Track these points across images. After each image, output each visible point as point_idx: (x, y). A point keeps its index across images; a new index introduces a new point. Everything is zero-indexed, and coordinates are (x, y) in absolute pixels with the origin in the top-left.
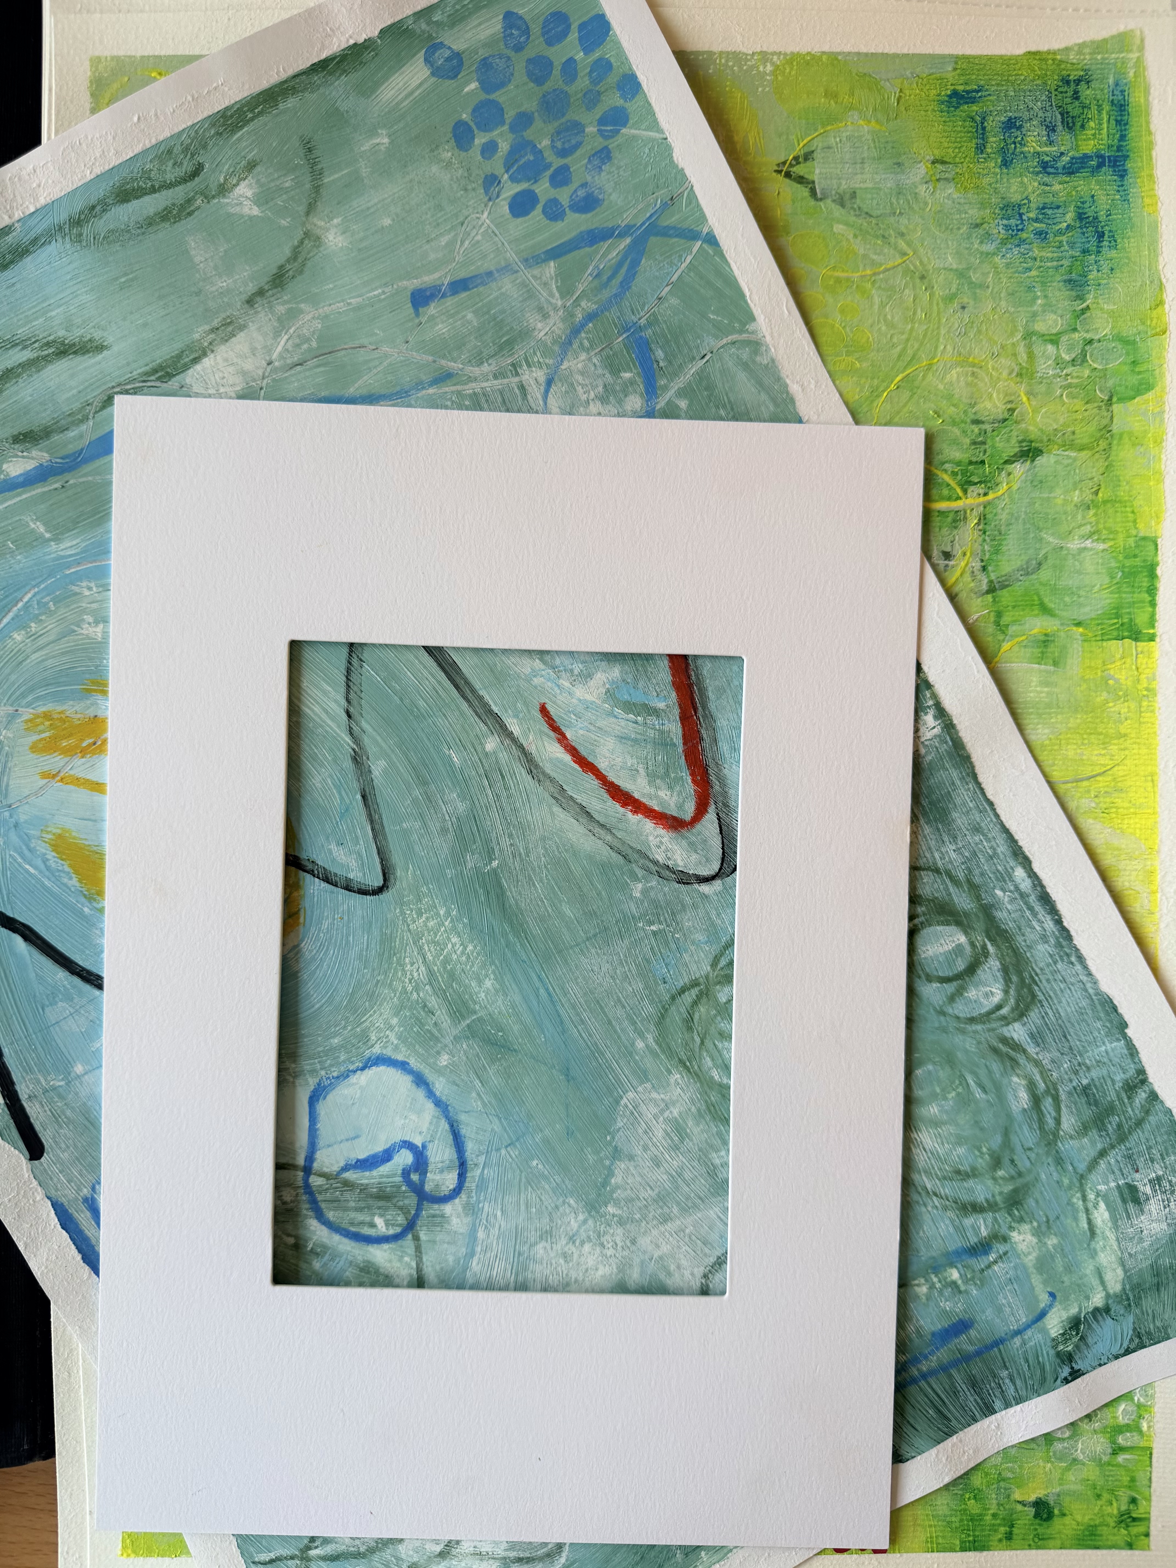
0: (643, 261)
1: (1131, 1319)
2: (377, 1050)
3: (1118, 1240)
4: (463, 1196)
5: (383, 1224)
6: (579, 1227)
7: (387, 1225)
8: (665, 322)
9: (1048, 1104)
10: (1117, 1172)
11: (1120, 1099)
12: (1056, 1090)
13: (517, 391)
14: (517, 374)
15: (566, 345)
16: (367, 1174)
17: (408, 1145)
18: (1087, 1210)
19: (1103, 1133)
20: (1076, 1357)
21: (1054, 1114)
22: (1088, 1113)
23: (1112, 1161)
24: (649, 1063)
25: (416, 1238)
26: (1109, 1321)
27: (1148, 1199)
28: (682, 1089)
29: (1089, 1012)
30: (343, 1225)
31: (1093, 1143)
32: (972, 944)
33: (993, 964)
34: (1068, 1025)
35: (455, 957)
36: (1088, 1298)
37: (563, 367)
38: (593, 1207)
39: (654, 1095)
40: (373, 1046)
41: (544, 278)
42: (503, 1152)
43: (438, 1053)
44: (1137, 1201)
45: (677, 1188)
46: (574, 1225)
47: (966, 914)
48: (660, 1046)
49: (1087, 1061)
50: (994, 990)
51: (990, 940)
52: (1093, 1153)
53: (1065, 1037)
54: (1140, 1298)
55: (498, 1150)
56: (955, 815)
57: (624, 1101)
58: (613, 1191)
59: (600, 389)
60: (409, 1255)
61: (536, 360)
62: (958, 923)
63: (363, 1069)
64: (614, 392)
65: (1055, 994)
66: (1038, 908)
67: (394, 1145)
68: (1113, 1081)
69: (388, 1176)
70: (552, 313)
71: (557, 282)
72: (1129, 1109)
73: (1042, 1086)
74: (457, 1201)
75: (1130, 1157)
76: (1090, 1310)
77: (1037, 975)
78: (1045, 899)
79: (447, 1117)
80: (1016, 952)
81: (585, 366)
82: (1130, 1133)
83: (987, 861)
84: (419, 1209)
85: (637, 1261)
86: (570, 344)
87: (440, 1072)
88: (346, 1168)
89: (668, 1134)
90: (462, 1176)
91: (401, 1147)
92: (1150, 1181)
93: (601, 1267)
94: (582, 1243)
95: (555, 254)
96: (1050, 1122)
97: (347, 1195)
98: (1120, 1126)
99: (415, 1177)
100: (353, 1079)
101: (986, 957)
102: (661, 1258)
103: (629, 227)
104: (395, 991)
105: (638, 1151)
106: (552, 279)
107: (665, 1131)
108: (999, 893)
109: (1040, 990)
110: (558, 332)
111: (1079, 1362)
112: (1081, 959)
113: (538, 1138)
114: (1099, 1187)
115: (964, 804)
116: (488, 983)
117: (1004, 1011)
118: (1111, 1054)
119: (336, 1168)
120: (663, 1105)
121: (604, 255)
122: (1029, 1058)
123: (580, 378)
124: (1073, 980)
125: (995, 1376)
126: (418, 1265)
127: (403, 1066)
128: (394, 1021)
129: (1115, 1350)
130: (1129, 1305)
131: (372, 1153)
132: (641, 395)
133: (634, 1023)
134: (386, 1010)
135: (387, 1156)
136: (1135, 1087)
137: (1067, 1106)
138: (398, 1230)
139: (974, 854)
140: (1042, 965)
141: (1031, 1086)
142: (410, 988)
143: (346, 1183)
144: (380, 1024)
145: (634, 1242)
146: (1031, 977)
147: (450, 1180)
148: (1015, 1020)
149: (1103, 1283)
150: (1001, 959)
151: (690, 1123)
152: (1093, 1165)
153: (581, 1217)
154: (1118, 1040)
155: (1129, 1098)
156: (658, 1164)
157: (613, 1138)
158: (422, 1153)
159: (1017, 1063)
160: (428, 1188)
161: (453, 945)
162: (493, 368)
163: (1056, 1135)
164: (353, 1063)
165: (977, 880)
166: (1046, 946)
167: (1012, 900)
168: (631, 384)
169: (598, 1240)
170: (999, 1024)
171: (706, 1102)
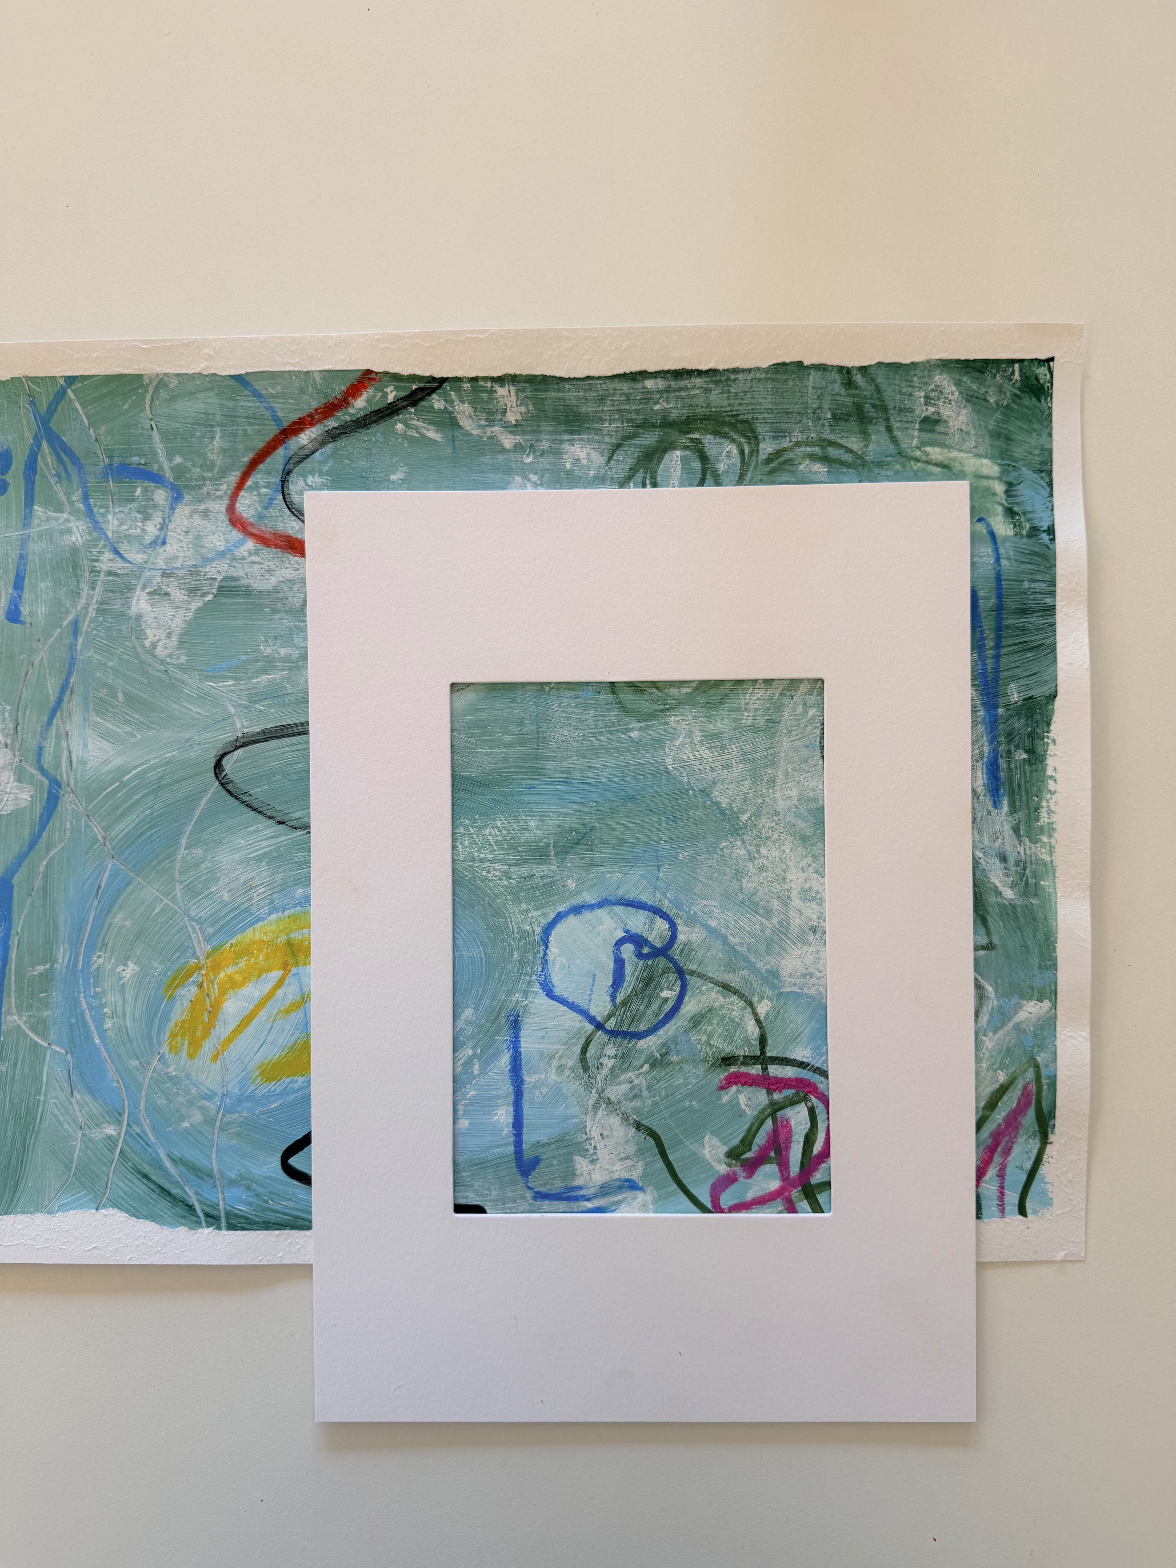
0: (64, 438)
1: (1025, 471)
2: (538, 930)
3: (960, 451)
4: (678, 921)
5: (669, 992)
6: (745, 848)
7: (671, 990)
8: (114, 444)
9: (832, 452)
10: (908, 425)
11: (854, 396)
12: (825, 440)
13: (111, 578)
14: (99, 572)
15: (96, 527)
16: (625, 984)
17: (619, 943)
18: (928, 462)
19: (874, 421)
20: (1037, 524)
21: (842, 451)
22: (854, 425)
23: (898, 425)
24: (651, 734)
25: (692, 973)
26: (1019, 487)
27: (939, 413)
28: (683, 720)
29: (777, 386)
30: (655, 1022)
31: (878, 432)
32: (686, 448)
33: (708, 440)
34: (780, 407)
35: (500, 838)
36: (995, 494)
37: (110, 536)
38: (736, 831)
39: (677, 743)
40: (534, 932)
41: (44, 519)
42: (661, 876)
43: (564, 886)
44: (937, 422)
45: (753, 760)
46: (742, 852)
47: (661, 441)
48: (645, 721)
49: (814, 406)
50: (727, 449)
51: (689, 433)
52: (886, 436)
53: (788, 413)
54: (1012, 456)
55: (658, 879)
56: (583, 410)
57: (670, 768)
58: (731, 809)
59: (139, 516)
60: (701, 986)
61: (96, 553)
62: (665, 451)
63: (547, 947)
64: (145, 507)
65: (752, 404)
66: (682, 383)
67: (615, 954)
68: (838, 394)
69: (635, 971)
70: (70, 525)
71: (50, 510)
72: (865, 393)
73: (817, 450)
74: (679, 928)
75: (901, 410)
76: (1004, 497)
77: (732, 411)
78: (679, 374)
79: (614, 904)
80: (706, 418)
81: (118, 519)
82: (883, 401)
83: (629, 404)
84: (671, 959)
85: (791, 818)
86: (97, 522)
87: (578, 892)
88: (613, 999)
89: (711, 747)
90: (664, 915)
91: (619, 949)
92: (926, 404)
93: (784, 847)
94: (758, 852)
95: (30, 501)
96: (848, 457)
97: (634, 1007)
98: (874, 406)
99: (646, 950)
100: (550, 957)
101: (701, 442)
102: (799, 800)
103: (36, 438)
104: (502, 894)
105: (712, 776)
106: (46, 513)
107: (707, 749)
108: (657, 407)
109: (744, 414)
110: (84, 528)
111: (1041, 524)
112: (735, 371)
113: (664, 845)
114: (914, 445)
115: (578, 399)
116: (532, 824)
117: (747, 450)
118: (818, 385)
119: (609, 1006)
120: (688, 740)
121: (47, 465)
122: (790, 449)
123: (124, 527)
124: (748, 385)
125: (1024, 593)
126: (712, 983)
127: (560, 917)
128: (524, 906)
129: (1045, 493)
130: (1014, 466)
131: (612, 972)
132: (157, 488)
133: (617, 731)
134: (512, 907)
135: (620, 963)
136: (850, 379)
137: (841, 438)
138: (679, 983)
139: (619, 411)
140: (726, 403)
141: (813, 457)
142: (506, 883)
143: (624, 1003)
144: (520, 918)
145: (777, 814)
146: (732, 416)
147: (662, 925)
148: (758, 445)
149: (988, 478)
150: (707, 431)
151: (711, 727)
152: (894, 440)
153: (739, 843)
154: (809, 374)
155: (856, 388)
156: (730, 766)
157: (693, 790)
158: (631, 936)
159: (790, 460)
160: (659, 945)
161: (491, 834)
162: (86, 588)
163: (859, 457)
164: (538, 952)
165: (640, 418)
166: (713, 392)
167: (667, 400)
168: (146, 491)
169: (762, 840)
170: (754, 458)
171: (702, 707)
